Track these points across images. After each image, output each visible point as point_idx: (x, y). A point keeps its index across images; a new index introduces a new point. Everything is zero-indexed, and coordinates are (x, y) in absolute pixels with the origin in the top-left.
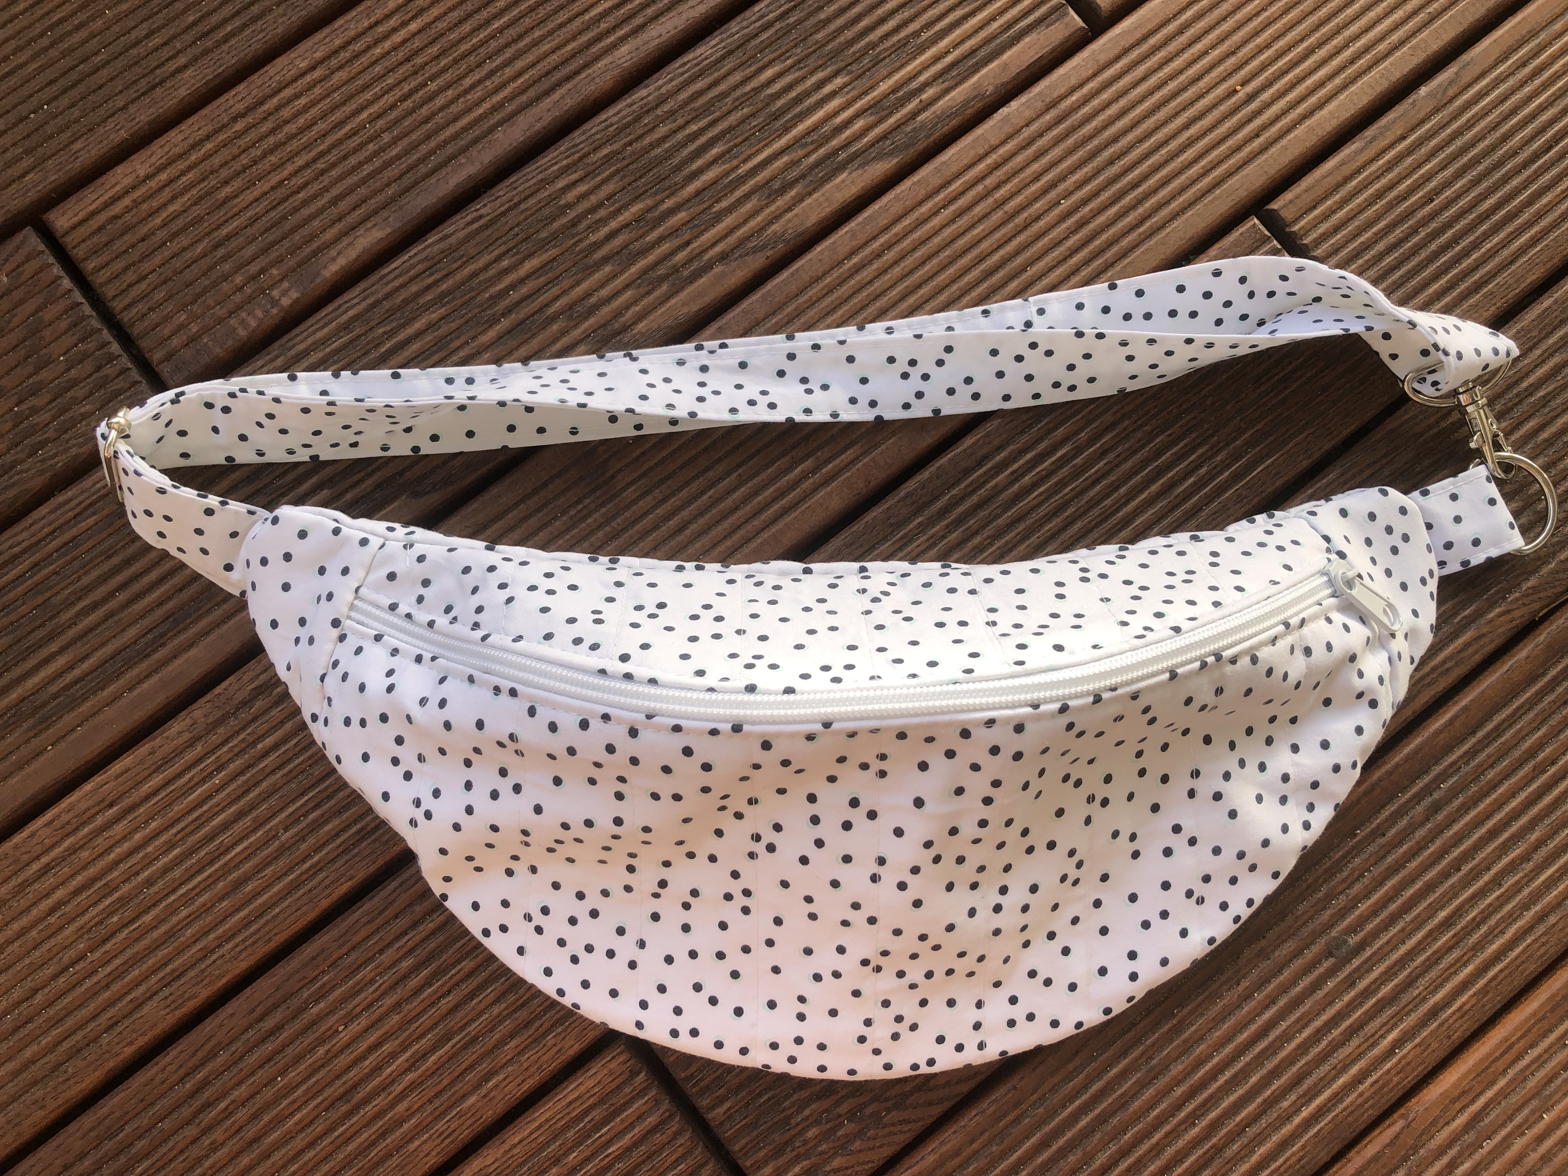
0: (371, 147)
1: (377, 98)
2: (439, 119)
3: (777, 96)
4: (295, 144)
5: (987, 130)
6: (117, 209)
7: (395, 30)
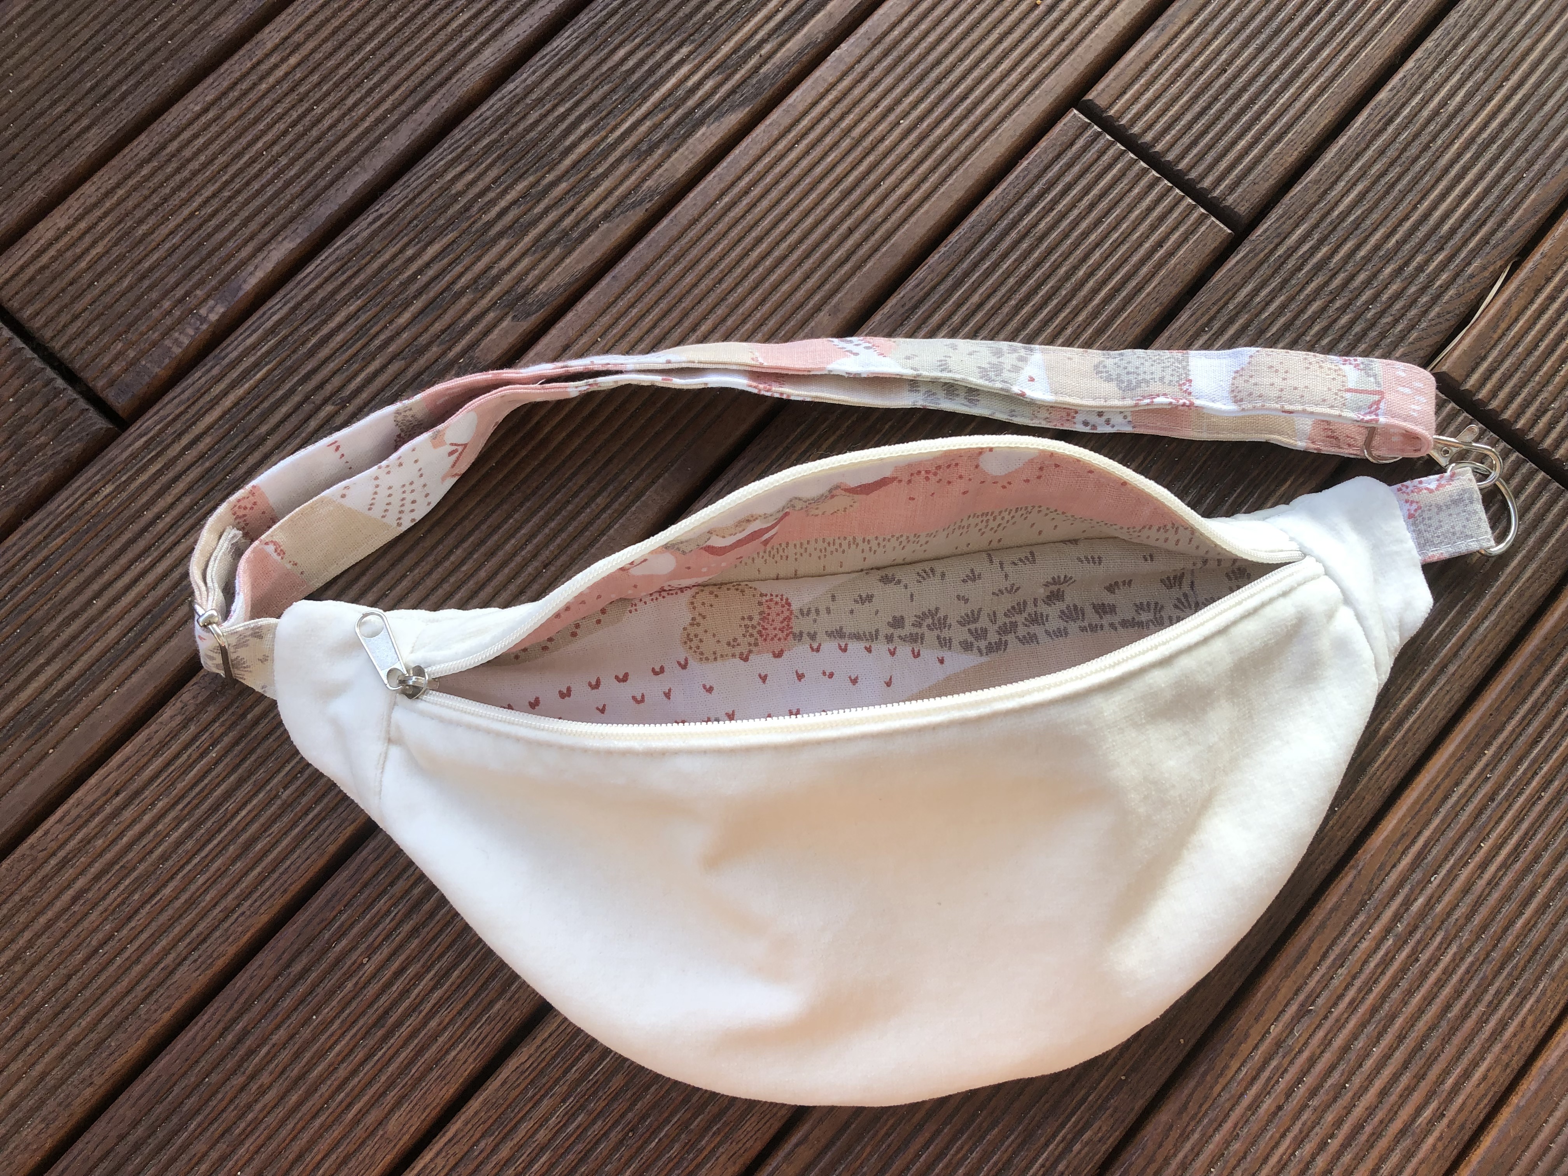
0: (271, 171)
1: (270, 127)
2: (330, 137)
3: (632, 71)
4: (200, 178)
5: (825, 72)
6: (44, 259)
7: (276, 66)
